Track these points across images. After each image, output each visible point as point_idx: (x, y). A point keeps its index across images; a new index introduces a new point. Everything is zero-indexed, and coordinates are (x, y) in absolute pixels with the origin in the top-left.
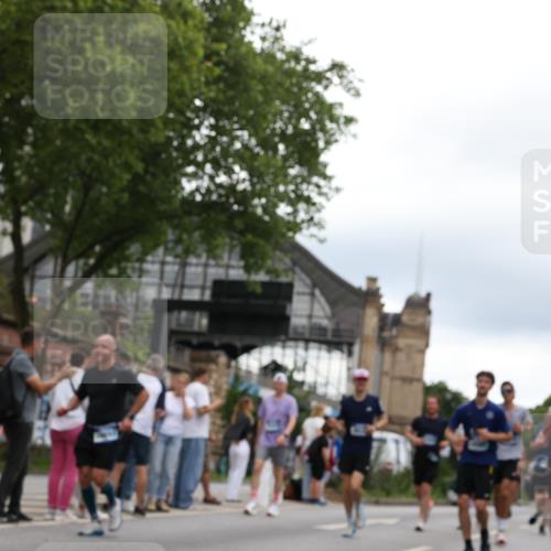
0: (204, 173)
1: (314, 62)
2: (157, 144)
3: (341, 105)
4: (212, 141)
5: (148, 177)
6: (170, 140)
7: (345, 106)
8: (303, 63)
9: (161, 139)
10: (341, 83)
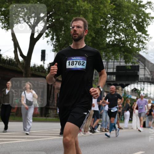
0: (112, 36)
1: (142, 2)
2: (98, 29)
3: (150, 13)
4: (114, 27)
5: (97, 38)
6: (102, 27)
7: (151, 14)
8: (139, 2)
9: (100, 27)
10: (150, 8)
